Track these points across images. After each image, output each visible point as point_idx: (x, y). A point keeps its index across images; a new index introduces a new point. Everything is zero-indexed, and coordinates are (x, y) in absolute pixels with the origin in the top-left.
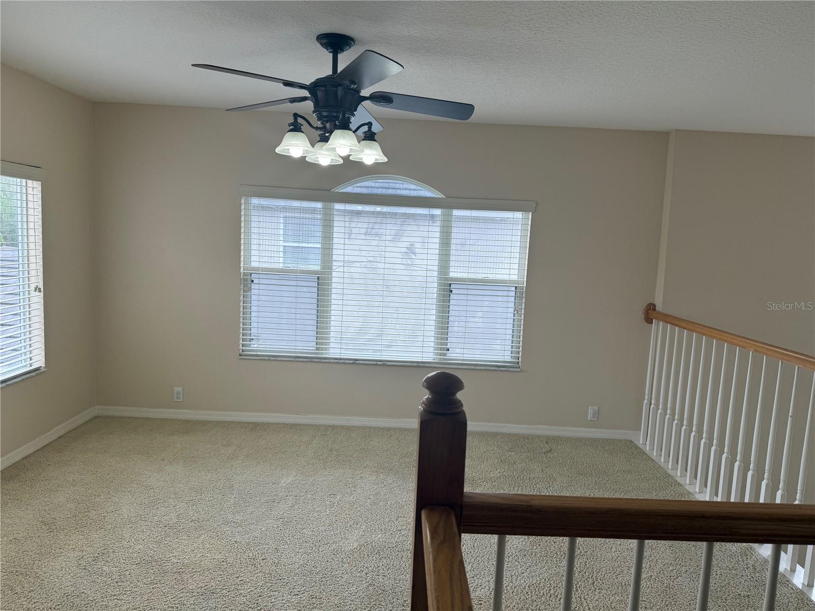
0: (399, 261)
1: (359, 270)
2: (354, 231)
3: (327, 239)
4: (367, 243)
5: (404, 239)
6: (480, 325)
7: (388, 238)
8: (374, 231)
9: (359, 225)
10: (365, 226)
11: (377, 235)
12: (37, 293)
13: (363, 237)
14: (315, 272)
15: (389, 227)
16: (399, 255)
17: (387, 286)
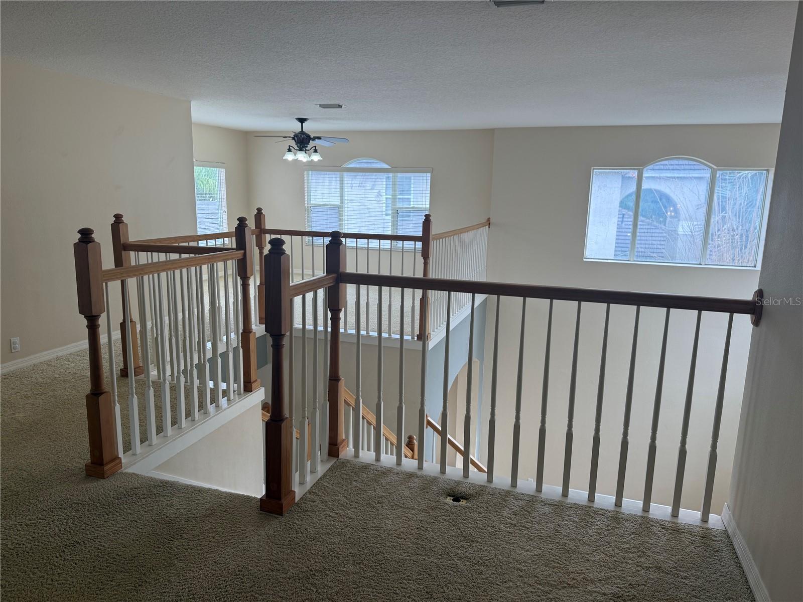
0: (374, 199)
1: (357, 204)
2: (354, 185)
3: (342, 188)
4: (359, 191)
5: (375, 188)
6: (411, 230)
7: (369, 188)
8: (362, 185)
9: (356, 182)
10: (358, 182)
11: (363, 187)
12: (224, 213)
13: (358, 188)
14: (337, 205)
15: (369, 183)
16: (374, 196)
17: (369, 212)
